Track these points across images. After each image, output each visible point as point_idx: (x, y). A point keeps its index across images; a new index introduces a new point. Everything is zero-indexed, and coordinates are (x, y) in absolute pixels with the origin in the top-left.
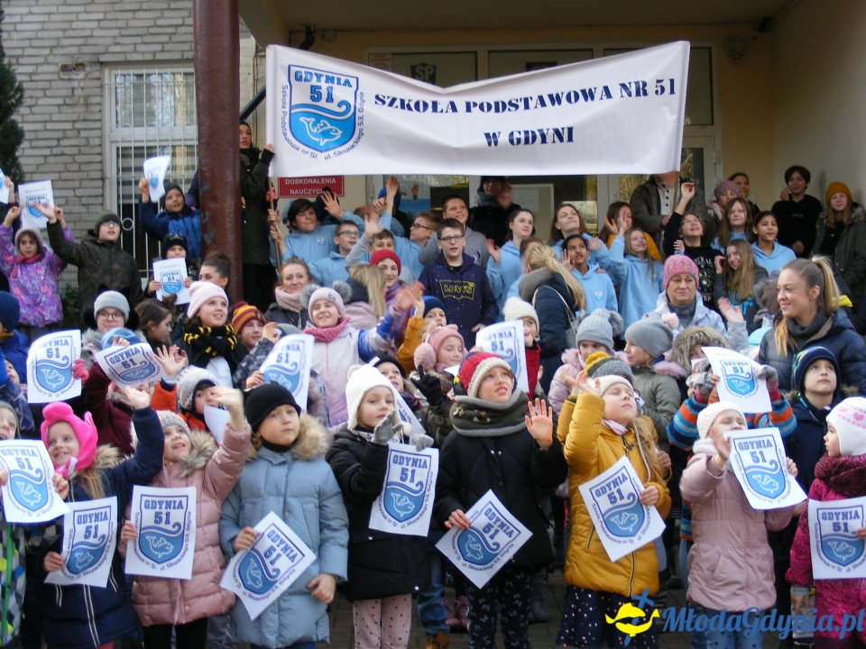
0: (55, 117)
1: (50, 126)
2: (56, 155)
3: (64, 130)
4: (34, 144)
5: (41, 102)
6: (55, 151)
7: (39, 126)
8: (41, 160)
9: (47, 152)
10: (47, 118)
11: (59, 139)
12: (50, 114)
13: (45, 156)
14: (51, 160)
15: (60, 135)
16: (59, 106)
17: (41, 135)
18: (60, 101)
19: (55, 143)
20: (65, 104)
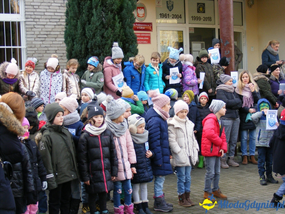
0: (58, 11)
1: (56, 14)
2: (58, 25)
3: (61, 16)
4: (51, 20)
5: (53, 4)
6: (59, 23)
7: (52, 14)
8: (53, 27)
9: (55, 24)
10: (55, 11)
11: (59, 19)
12: (56, 9)
13: (55, 25)
14: (57, 27)
15: (60, 17)
16: (59, 6)
17: (53, 17)
18: (60, 5)
19: (58, 20)
20: (61, 6)
